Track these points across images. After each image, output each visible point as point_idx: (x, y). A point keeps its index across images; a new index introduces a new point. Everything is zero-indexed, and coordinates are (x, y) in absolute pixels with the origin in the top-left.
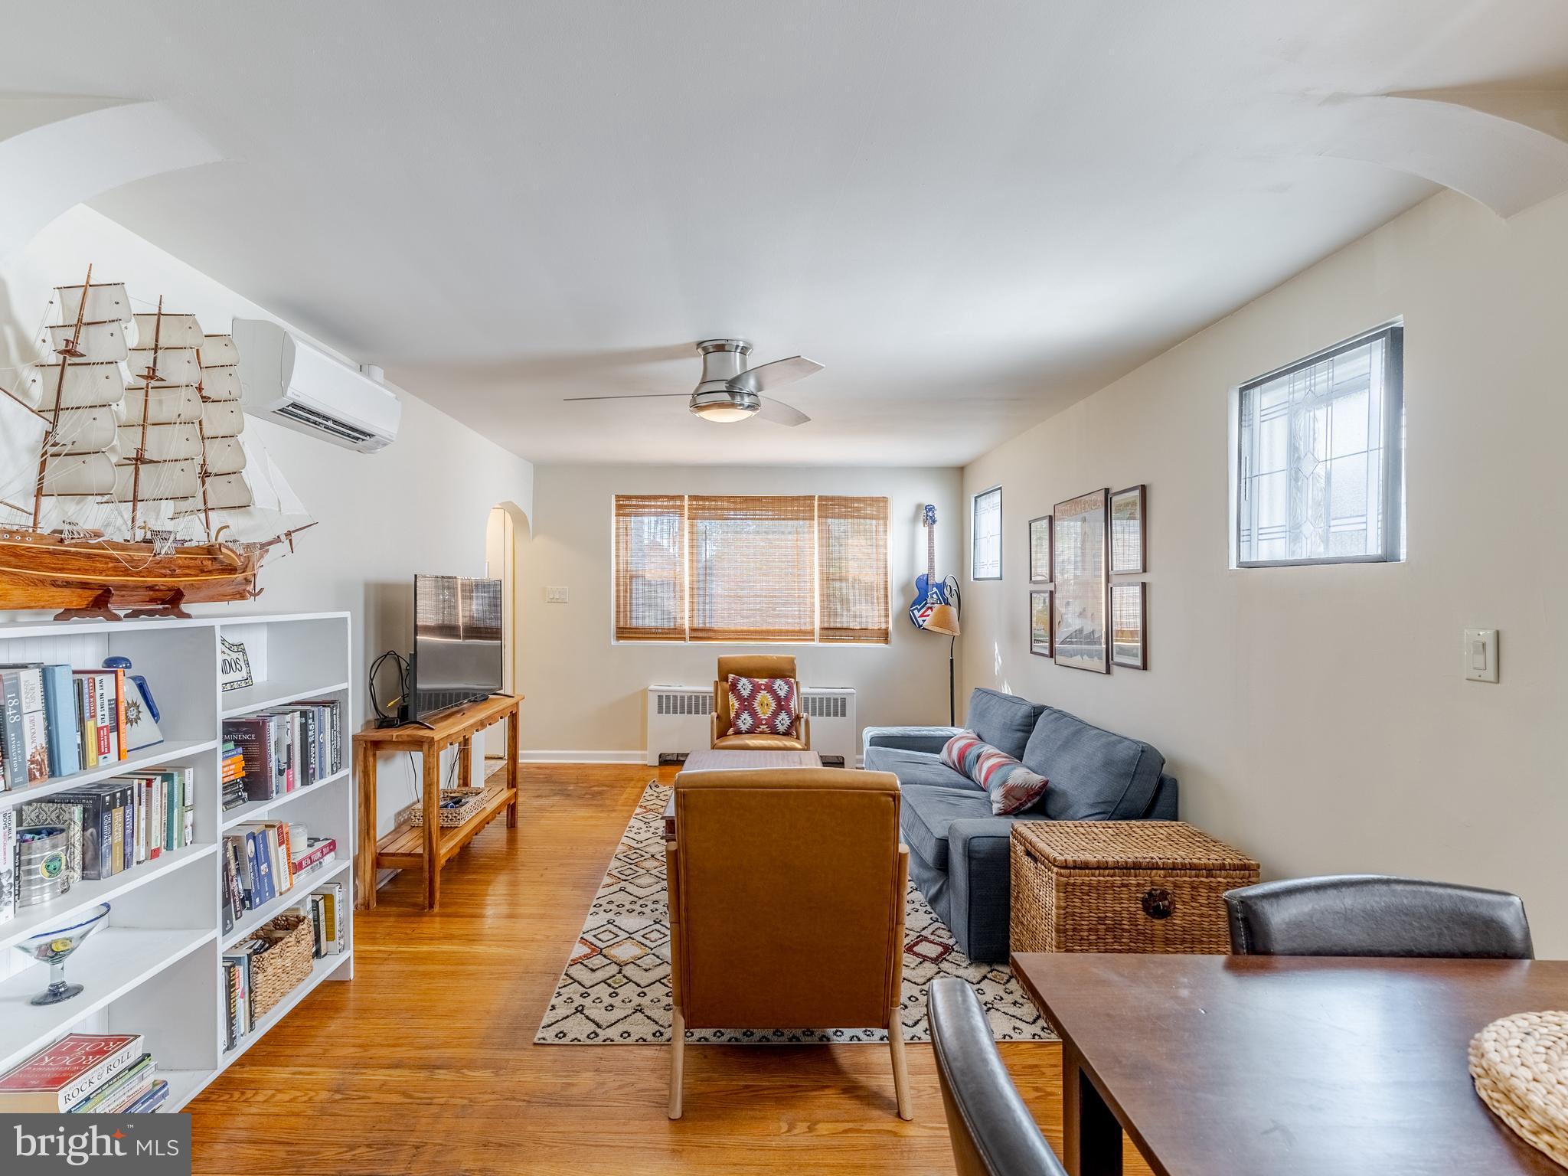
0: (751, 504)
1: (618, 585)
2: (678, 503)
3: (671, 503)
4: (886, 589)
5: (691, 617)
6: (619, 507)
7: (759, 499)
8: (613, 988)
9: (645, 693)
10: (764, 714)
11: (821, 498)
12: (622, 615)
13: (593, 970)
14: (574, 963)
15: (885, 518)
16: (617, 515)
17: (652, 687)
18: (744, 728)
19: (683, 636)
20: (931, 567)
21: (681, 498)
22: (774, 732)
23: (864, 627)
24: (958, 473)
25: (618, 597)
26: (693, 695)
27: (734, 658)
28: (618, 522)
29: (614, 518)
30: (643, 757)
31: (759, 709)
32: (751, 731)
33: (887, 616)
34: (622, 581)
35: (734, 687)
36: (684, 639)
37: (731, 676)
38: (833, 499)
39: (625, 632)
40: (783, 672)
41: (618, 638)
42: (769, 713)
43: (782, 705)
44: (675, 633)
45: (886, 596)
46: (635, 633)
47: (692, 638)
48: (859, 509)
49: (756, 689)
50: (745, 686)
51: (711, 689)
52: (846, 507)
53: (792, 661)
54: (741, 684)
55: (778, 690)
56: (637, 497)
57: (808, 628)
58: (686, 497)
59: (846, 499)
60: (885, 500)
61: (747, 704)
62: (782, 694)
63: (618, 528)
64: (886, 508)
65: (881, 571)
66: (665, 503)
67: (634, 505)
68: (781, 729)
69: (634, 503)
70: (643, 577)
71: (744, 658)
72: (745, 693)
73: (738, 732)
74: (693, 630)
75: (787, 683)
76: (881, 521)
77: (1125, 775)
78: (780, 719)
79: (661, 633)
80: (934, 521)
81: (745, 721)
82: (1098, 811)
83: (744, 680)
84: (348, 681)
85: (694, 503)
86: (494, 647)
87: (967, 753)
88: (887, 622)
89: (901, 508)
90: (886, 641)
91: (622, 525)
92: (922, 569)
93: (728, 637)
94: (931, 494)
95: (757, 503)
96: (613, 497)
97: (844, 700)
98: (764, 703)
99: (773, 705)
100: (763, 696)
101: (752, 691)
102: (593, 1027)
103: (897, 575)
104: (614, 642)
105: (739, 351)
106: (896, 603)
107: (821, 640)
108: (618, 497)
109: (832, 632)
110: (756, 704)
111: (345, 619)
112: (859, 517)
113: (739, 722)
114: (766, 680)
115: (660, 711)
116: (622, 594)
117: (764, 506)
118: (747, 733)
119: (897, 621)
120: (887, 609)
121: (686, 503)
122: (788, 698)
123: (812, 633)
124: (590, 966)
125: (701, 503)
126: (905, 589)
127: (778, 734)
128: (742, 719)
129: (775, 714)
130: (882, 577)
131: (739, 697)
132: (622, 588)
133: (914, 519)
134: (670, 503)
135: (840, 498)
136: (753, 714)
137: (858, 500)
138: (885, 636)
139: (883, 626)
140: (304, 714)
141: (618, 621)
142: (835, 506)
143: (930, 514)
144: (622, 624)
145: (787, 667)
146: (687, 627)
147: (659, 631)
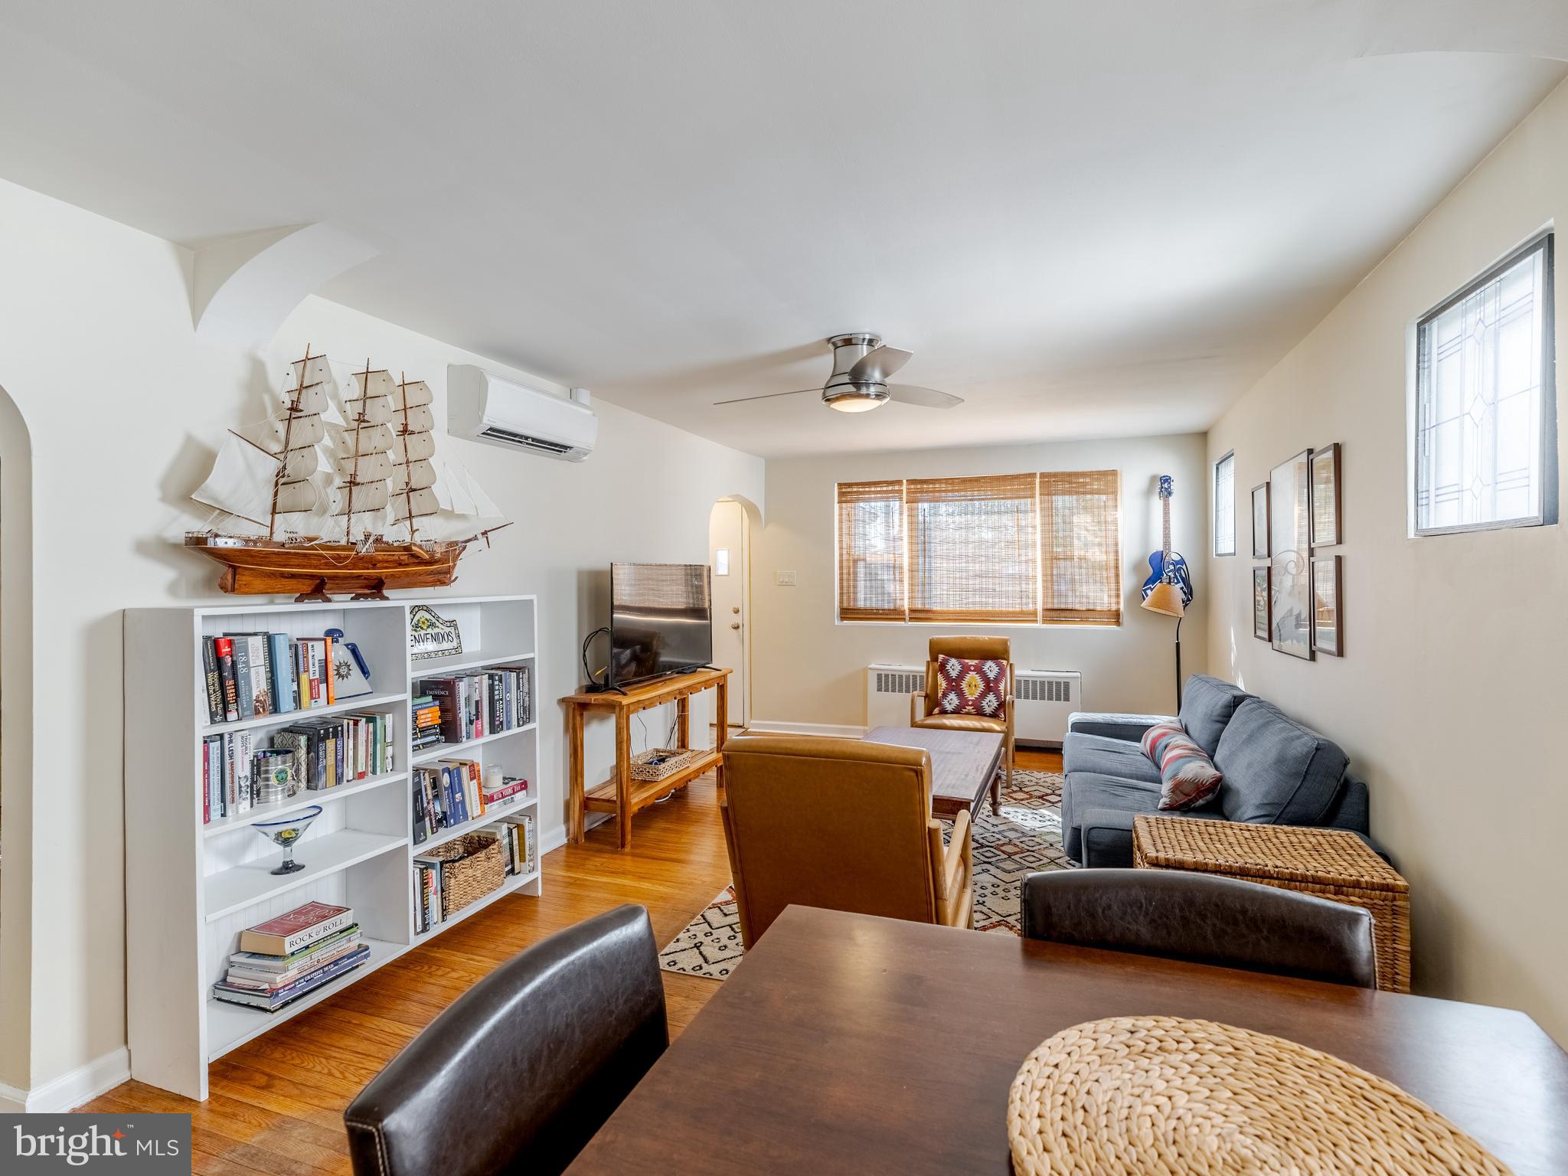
0: (968, 485)
1: (841, 568)
2: (897, 488)
3: (890, 488)
4: (1117, 568)
5: (911, 598)
6: (841, 494)
7: (977, 480)
8: (735, 932)
9: (865, 670)
10: (971, 695)
11: (1043, 475)
12: (845, 598)
13: (726, 915)
14: (714, 906)
15: (1115, 493)
16: (840, 502)
17: (873, 666)
18: (949, 708)
19: (903, 617)
20: (1167, 542)
21: (900, 482)
22: (980, 713)
23: (1091, 607)
24: (1203, 437)
25: (841, 580)
26: (911, 674)
27: (946, 639)
28: (841, 508)
29: (836, 506)
31: (966, 690)
32: (957, 711)
33: (1118, 596)
34: (845, 564)
35: (942, 668)
36: (904, 619)
37: (941, 657)
38: (1055, 475)
39: (848, 613)
40: (997, 653)
41: (843, 619)
42: (977, 695)
43: (990, 686)
44: (895, 614)
45: (1117, 576)
46: (858, 613)
47: (911, 619)
48: (1084, 484)
49: (965, 670)
50: (954, 666)
51: (924, 669)
52: (1070, 483)
53: (1005, 643)
54: (950, 664)
55: (988, 671)
56: (857, 484)
57: (1031, 607)
58: (905, 481)
59: (1070, 474)
60: (1114, 473)
61: (955, 685)
62: (992, 675)
63: (841, 515)
64: (1115, 482)
65: (1111, 549)
66: (885, 489)
67: (855, 492)
68: (988, 710)
69: (855, 490)
70: (865, 560)
71: (955, 638)
72: (954, 674)
73: (944, 712)
74: (912, 611)
75: (998, 665)
76: (1111, 496)
77: (1296, 775)
78: (987, 701)
79: (881, 614)
80: (1170, 494)
81: (952, 701)
82: (1262, 813)
83: (953, 661)
84: (534, 652)
85: (912, 487)
86: (704, 626)
88: (1118, 603)
89: (1133, 480)
90: (1118, 623)
91: (844, 512)
92: (1157, 546)
93: (947, 618)
94: (1167, 464)
95: (975, 484)
96: (836, 484)
97: (1067, 685)
98: (972, 685)
99: (981, 686)
100: (972, 677)
101: (961, 671)
102: (701, 962)
103: (1130, 552)
104: (837, 622)
105: (866, 343)
106: (1127, 582)
107: (1045, 621)
108: (840, 485)
109: (1057, 614)
110: (964, 685)
111: (532, 601)
112: (1084, 493)
113: (945, 702)
114: (976, 661)
115: (879, 690)
116: (845, 577)
117: (982, 487)
118: (952, 713)
119: (1128, 601)
120: (1118, 590)
121: (904, 488)
122: (997, 680)
123: (1035, 613)
124: (725, 911)
125: (919, 486)
126: (1137, 568)
127: (985, 715)
128: (948, 699)
129: (983, 695)
130: (1112, 557)
131: (947, 677)
132: (845, 571)
133: (1148, 493)
134: (887, 487)
135: (1063, 474)
136: (960, 694)
137: (1084, 474)
138: (1116, 617)
139: (1114, 608)
140: (491, 677)
141: (841, 602)
142: (1056, 483)
143: (1166, 485)
144: (845, 605)
145: (999, 647)
146: (906, 607)
147: (881, 612)
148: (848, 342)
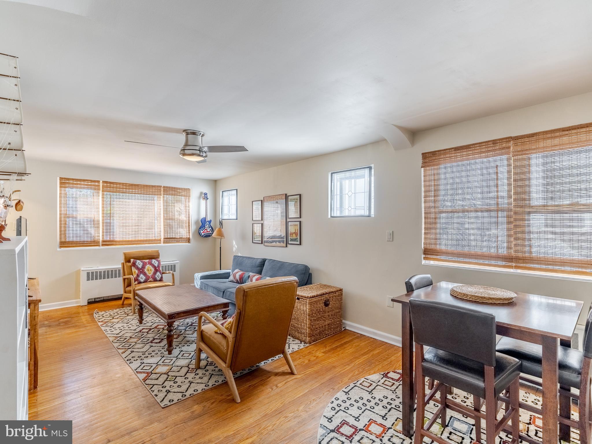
0: (134, 187)
1: (61, 221)
2: (97, 184)
3: (93, 184)
4: (189, 223)
5: (103, 235)
6: (61, 183)
7: (138, 185)
8: (172, 381)
9: (79, 271)
10: (150, 274)
11: (164, 187)
12: (63, 236)
13: (156, 379)
14: (145, 380)
15: (189, 196)
16: (61, 187)
17: (82, 269)
18: (142, 280)
19: (99, 244)
20: (206, 215)
21: (98, 182)
22: (155, 280)
23: (181, 237)
24: (215, 183)
25: (60, 227)
26: (106, 270)
27: (132, 252)
28: (60, 190)
29: (58, 189)
30: (77, 302)
31: (147, 272)
32: (145, 282)
33: (189, 233)
34: (63, 219)
35: (134, 264)
36: (99, 245)
37: (132, 260)
38: (169, 187)
39: (63, 244)
40: (154, 256)
41: (61, 247)
42: (152, 273)
43: (156, 270)
44: (95, 243)
45: (189, 226)
46: (72, 244)
47: (102, 245)
48: (180, 193)
50: (139, 264)
51: (120, 266)
52: (175, 191)
53: (158, 252)
54: (138, 263)
55: (154, 264)
56: (73, 179)
57: (159, 238)
58: (101, 182)
59: (175, 188)
60: (189, 189)
61: (141, 271)
62: (156, 265)
63: (60, 194)
64: (189, 192)
65: (187, 216)
66: (90, 183)
67: (71, 183)
68: (158, 279)
69: (71, 182)
70: (76, 218)
71: (136, 252)
72: (140, 266)
73: (140, 283)
74: (103, 241)
75: (157, 261)
76: (187, 198)
77: (302, 274)
78: (157, 275)
79: (86, 243)
80: (207, 199)
81: (142, 278)
83: (138, 261)
85: (105, 184)
87: (243, 276)
88: (189, 235)
89: (195, 193)
90: (189, 242)
91: (63, 192)
92: (203, 216)
94: (206, 189)
95: (137, 187)
96: (58, 178)
97: (175, 266)
98: (149, 270)
99: (153, 270)
100: (148, 267)
101: (143, 265)
102: (181, 394)
103: (193, 218)
104: (58, 249)
106: (193, 228)
107: (164, 242)
108: (61, 179)
109: (168, 240)
110: (146, 270)
112: (179, 196)
113: (139, 278)
114: (148, 260)
115: (88, 279)
116: (63, 225)
117: (140, 188)
118: (143, 282)
119: (193, 235)
120: (189, 230)
121: (101, 184)
122: (159, 266)
123: (160, 240)
124: (154, 378)
125: (108, 185)
126: (197, 222)
127: (157, 281)
128: (141, 277)
129: (155, 273)
130: (187, 219)
131: (138, 268)
133: (199, 198)
135: (172, 188)
136: (145, 274)
137: (180, 189)
138: (188, 240)
139: (188, 237)
141: (60, 239)
142: (168, 190)
143: (206, 196)
144: (63, 240)
145: (157, 254)
146: (101, 239)
147: (85, 242)
148: (194, 133)
